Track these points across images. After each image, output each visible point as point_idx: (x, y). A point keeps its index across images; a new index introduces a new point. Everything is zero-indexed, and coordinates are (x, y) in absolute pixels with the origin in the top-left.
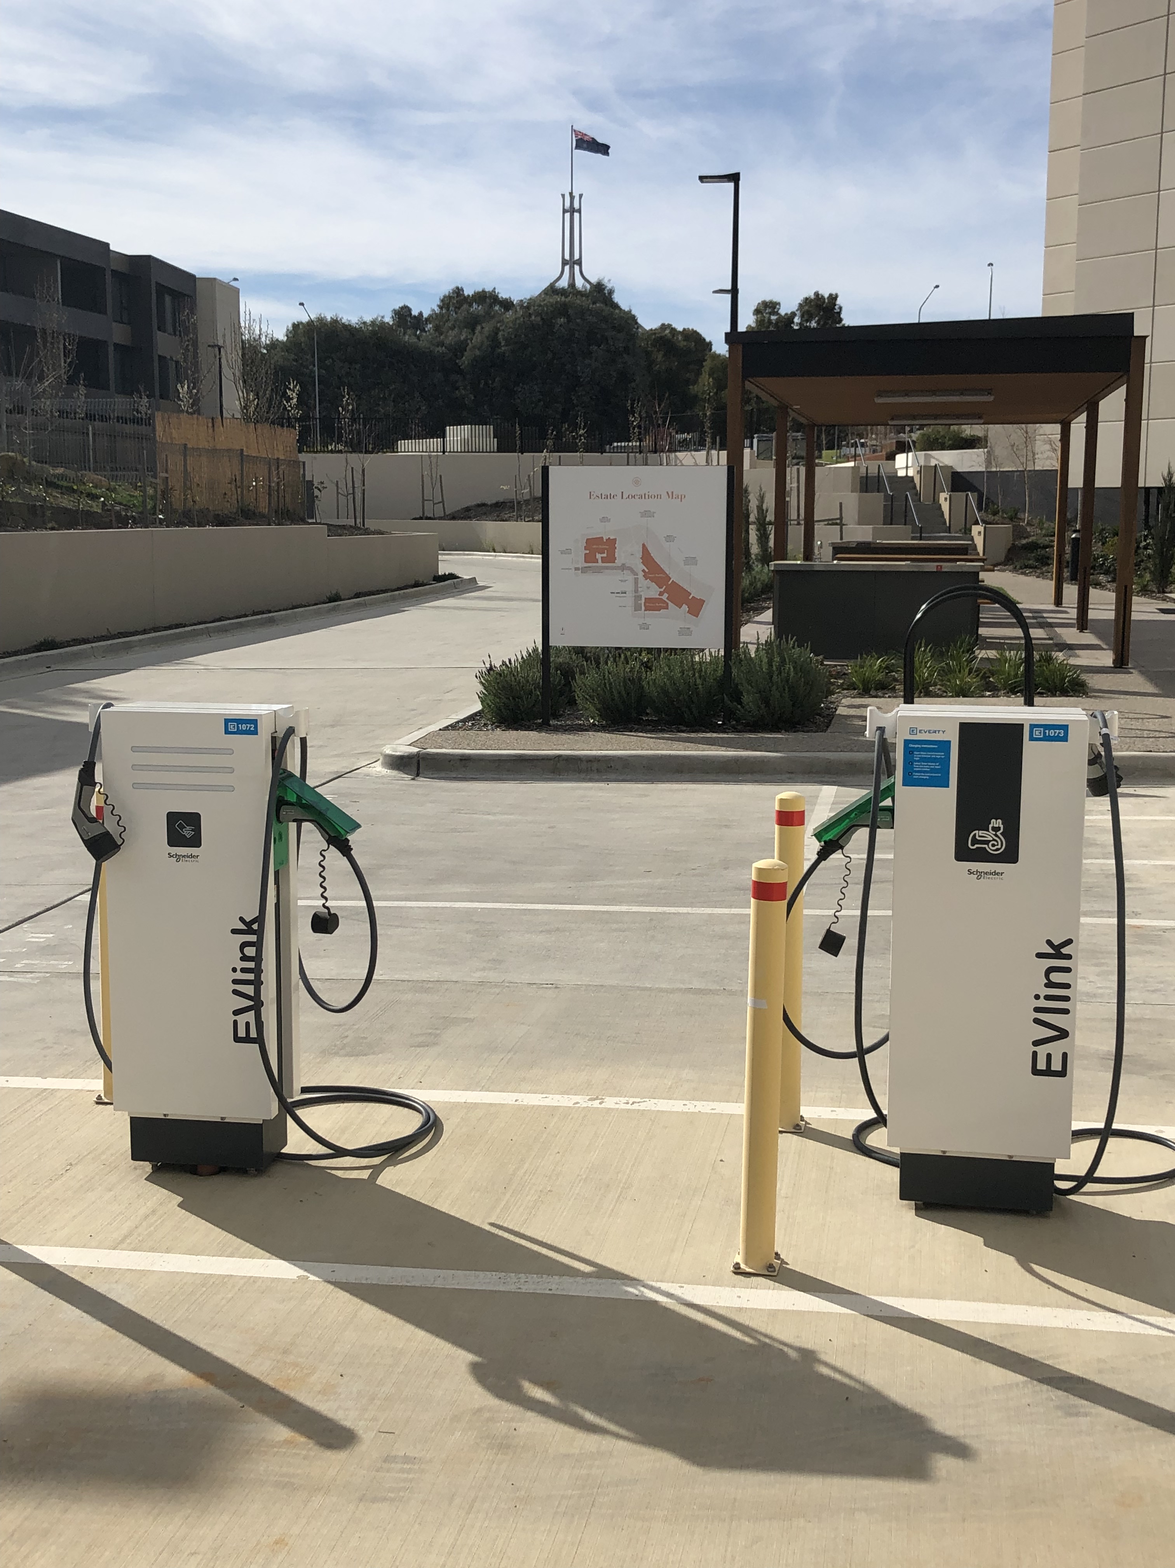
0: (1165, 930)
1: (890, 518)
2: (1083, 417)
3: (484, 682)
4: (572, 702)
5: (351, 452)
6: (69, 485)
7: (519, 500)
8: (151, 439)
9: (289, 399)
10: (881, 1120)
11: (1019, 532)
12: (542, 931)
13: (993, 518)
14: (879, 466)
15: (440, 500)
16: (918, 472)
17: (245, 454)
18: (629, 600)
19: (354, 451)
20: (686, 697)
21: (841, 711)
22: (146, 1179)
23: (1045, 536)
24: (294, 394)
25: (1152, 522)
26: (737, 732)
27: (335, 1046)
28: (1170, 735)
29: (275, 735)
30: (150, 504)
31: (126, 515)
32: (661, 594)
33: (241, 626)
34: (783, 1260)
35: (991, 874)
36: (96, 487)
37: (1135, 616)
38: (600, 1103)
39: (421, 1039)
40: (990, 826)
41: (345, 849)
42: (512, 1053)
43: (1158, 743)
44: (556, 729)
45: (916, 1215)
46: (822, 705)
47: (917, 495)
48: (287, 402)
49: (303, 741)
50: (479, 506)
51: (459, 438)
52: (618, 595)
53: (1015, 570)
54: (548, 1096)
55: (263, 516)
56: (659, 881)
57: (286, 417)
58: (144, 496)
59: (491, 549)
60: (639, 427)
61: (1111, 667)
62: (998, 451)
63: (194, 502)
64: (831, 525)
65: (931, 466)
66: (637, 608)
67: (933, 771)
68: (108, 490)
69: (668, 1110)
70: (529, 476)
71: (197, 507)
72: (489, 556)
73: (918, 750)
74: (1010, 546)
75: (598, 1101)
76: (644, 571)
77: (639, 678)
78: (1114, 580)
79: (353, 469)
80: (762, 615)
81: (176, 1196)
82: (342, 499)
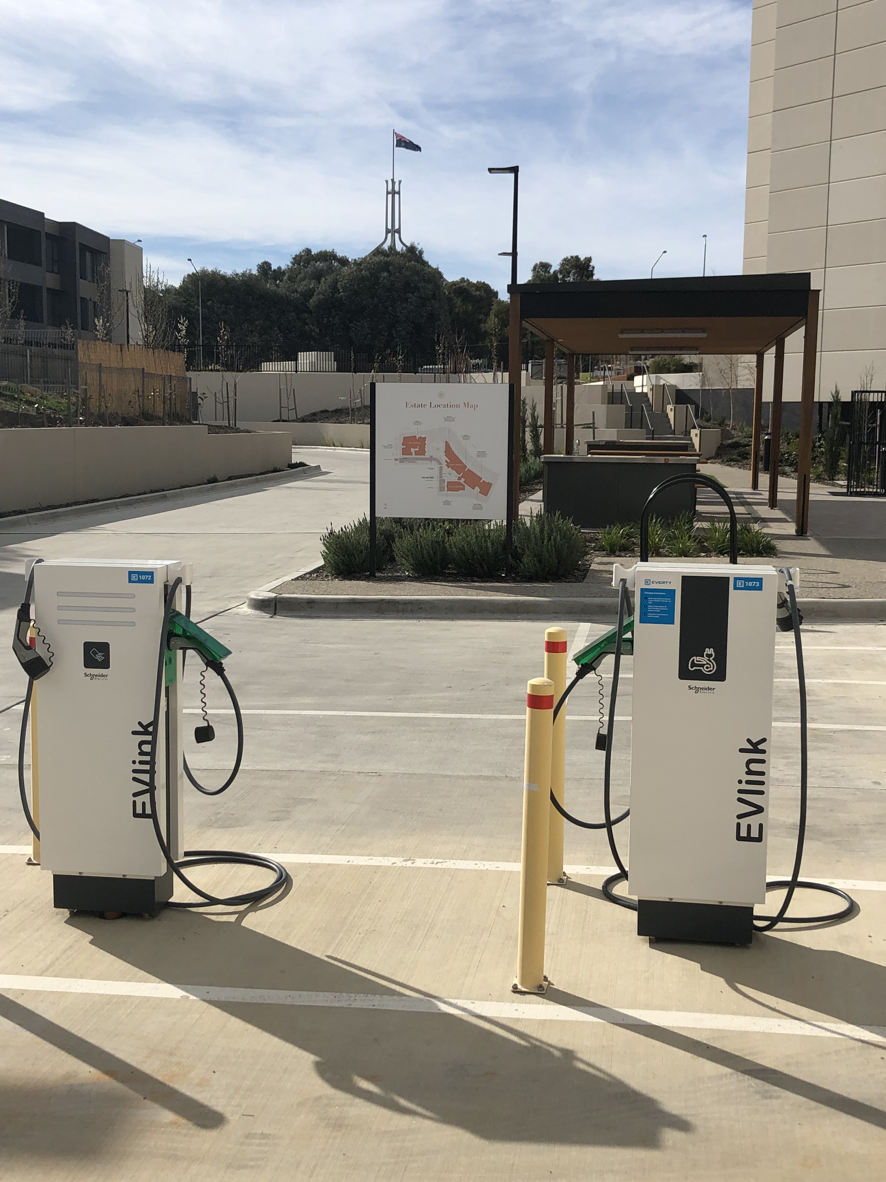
0: (835, 732)
1: (630, 423)
2: (773, 349)
3: (326, 543)
4: (392, 559)
5: (226, 371)
6: (12, 394)
7: (353, 407)
8: (74, 359)
9: (179, 331)
10: (623, 875)
11: (726, 435)
12: (369, 733)
13: (706, 424)
14: (622, 385)
15: (294, 407)
16: (651, 389)
17: (145, 371)
18: (435, 483)
19: (228, 370)
20: (479, 556)
21: (593, 567)
22: (65, 922)
23: (745, 437)
24: (184, 327)
25: (824, 428)
26: (516, 582)
27: (210, 820)
28: (838, 586)
29: (167, 583)
30: (73, 409)
31: (55, 417)
32: (459, 479)
33: (142, 500)
34: (549, 982)
35: (706, 689)
36: (32, 396)
37: (811, 497)
39: (276, 815)
40: (705, 653)
41: (219, 670)
42: (345, 826)
43: (829, 592)
44: (380, 580)
45: (650, 947)
46: (580, 562)
47: (650, 407)
48: (178, 333)
49: (188, 588)
50: (322, 412)
51: (308, 361)
52: (428, 479)
53: (723, 463)
54: (372, 858)
55: (160, 418)
56: (458, 694)
57: (177, 344)
58: (69, 403)
59: (331, 445)
60: (443, 354)
61: (794, 535)
62: (710, 374)
63: (106, 407)
64: (586, 428)
65: (661, 385)
66: (441, 489)
67: (662, 612)
68: (41, 398)
69: (464, 868)
70: (360, 390)
71: (109, 412)
72: (331, 449)
73: (651, 596)
74: (719, 445)
75: (411, 862)
76: (446, 461)
77: (443, 541)
78: (796, 471)
79: (227, 383)
80: (535, 495)
81: (88, 935)
82: (219, 406)
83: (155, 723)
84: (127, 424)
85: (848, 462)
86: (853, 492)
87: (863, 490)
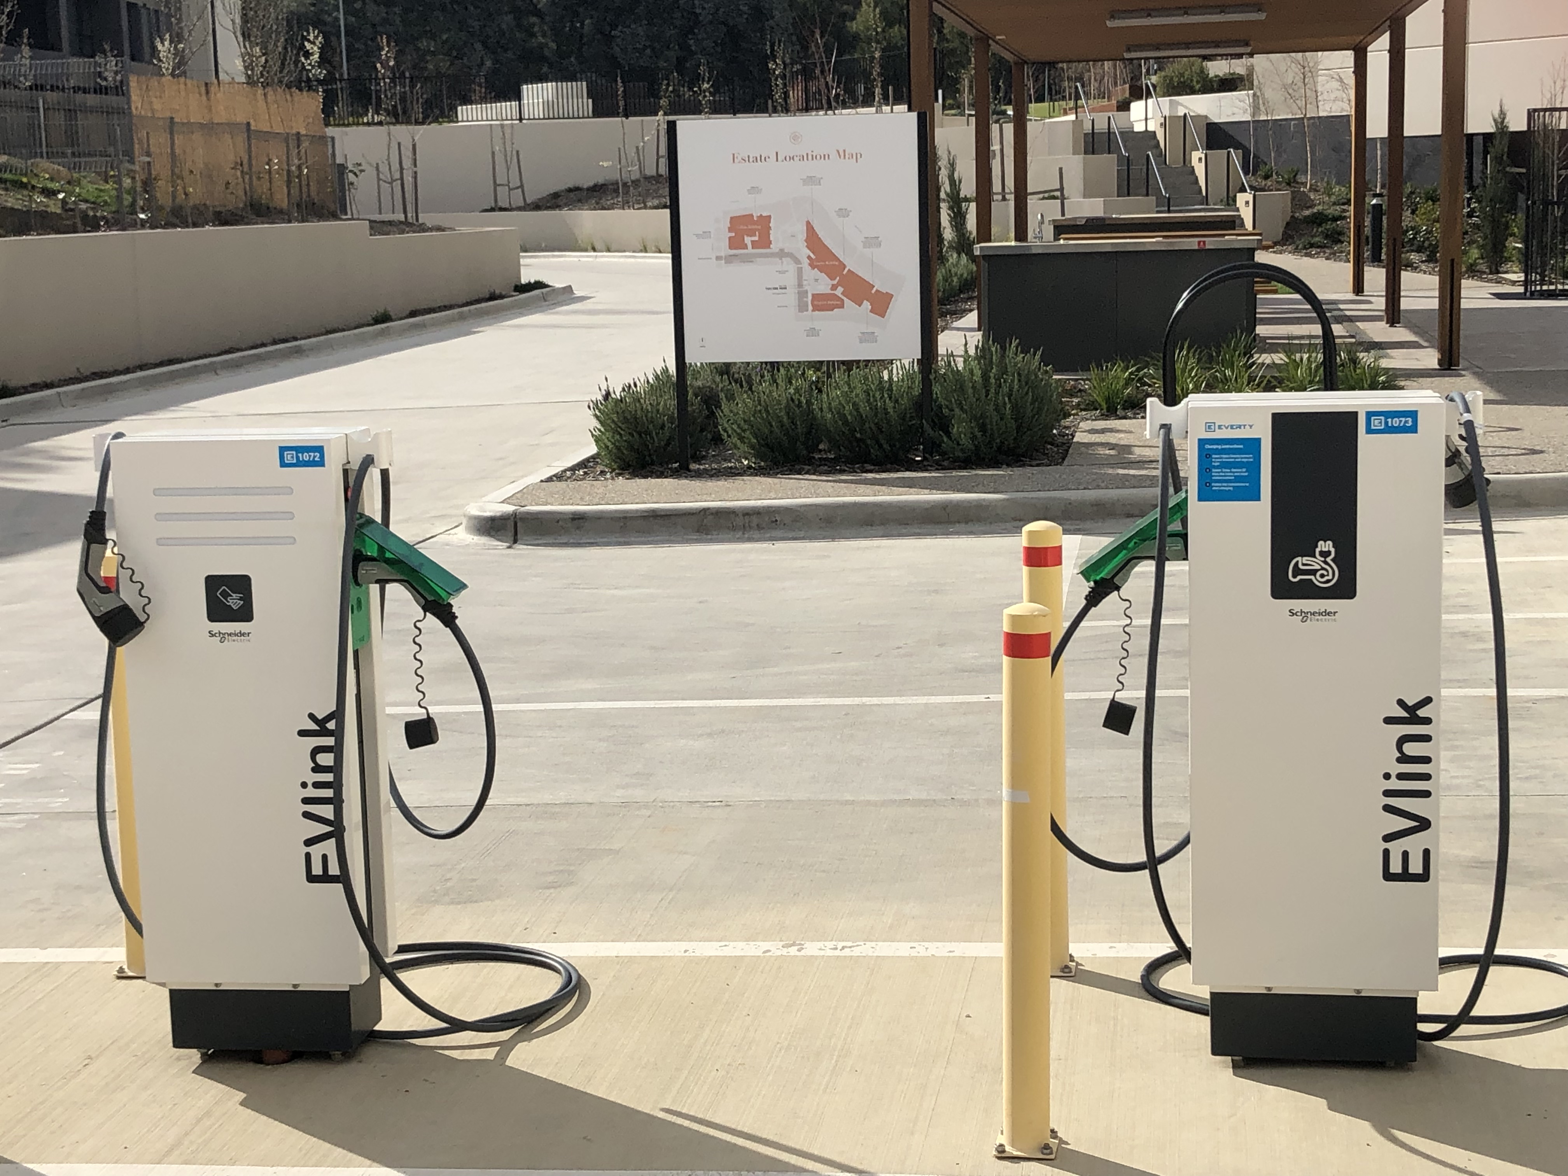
0: (1535, 701)
1: (1126, 188)
2: (1384, 41)
3: (598, 414)
4: (717, 440)
5: (394, 124)
6: (16, 178)
7: (626, 180)
8: (124, 112)
9: (307, 55)
10: (1182, 954)
11: (1299, 201)
12: (702, 735)
13: (1264, 183)
14: (1109, 118)
15: (519, 184)
16: (1161, 124)
17: (252, 128)
18: (791, 298)
19: (397, 122)
20: (873, 426)
21: (1079, 437)
22: (193, 1072)
23: (1334, 204)
24: (316, 48)
25: (1477, 179)
26: (942, 469)
27: (435, 891)
28: (1523, 451)
29: (347, 467)
30: (127, 199)
31: (95, 216)
32: (834, 287)
34: (1061, 1139)
35: (1320, 614)
36: (52, 179)
37: (1465, 304)
38: (799, 950)
39: (551, 878)
40: (1318, 550)
41: (447, 617)
42: (674, 892)
43: (1507, 462)
44: (699, 475)
45: (1235, 1074)
46: (1055, 431)
47: (1161, 156)
48: (306, 60)
49: (385, 474)
50: (570, 190)
51: (541, 100)
52: (775, 291)
53: (1296, 251)
54: (727, 943)
55: (281, 212)
56: (854, 664)
57: (304, 79)
58: (119, 190)
59: (589, 248)
60: (784, 77)
61: (1436, 369)
62: (1269, 94)
63: (186, 194)
64: (1047, 198)
65: (1180, 117)
66: (802, 308)
67: (1238, 479)
68: (69, 183)
69: (891, 955)
70: (637, 148)
71: (191, 203)
72: (587, 256)
73: (1217, 452)
74: (1288, 219)
75: (796, 948)
76: (809, 257)
77: (809, 403)
78: (1431, 259)
79: (399, 144)
80: (963, 319)
81: (237, 1092)
82: (385, 186)
83: (338, 714)
84: (225, 223)
85: (1526, 240)
86: (1536, 291)
87: (1552, 287)
